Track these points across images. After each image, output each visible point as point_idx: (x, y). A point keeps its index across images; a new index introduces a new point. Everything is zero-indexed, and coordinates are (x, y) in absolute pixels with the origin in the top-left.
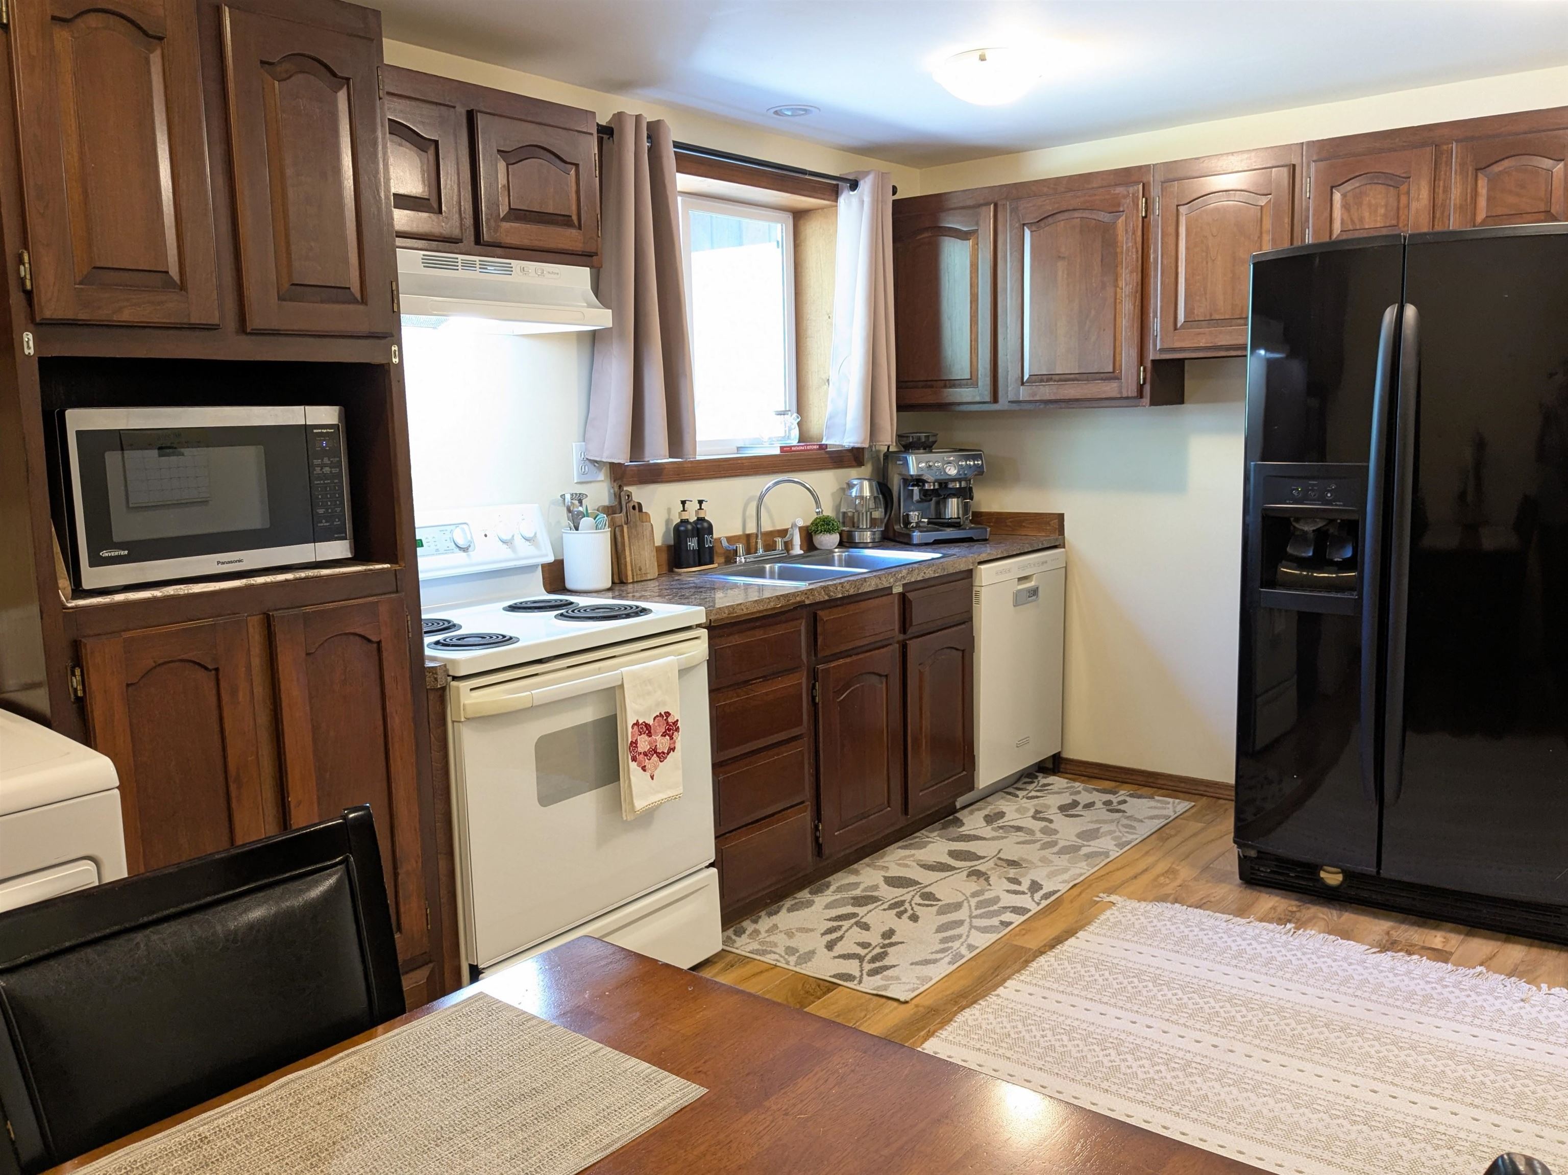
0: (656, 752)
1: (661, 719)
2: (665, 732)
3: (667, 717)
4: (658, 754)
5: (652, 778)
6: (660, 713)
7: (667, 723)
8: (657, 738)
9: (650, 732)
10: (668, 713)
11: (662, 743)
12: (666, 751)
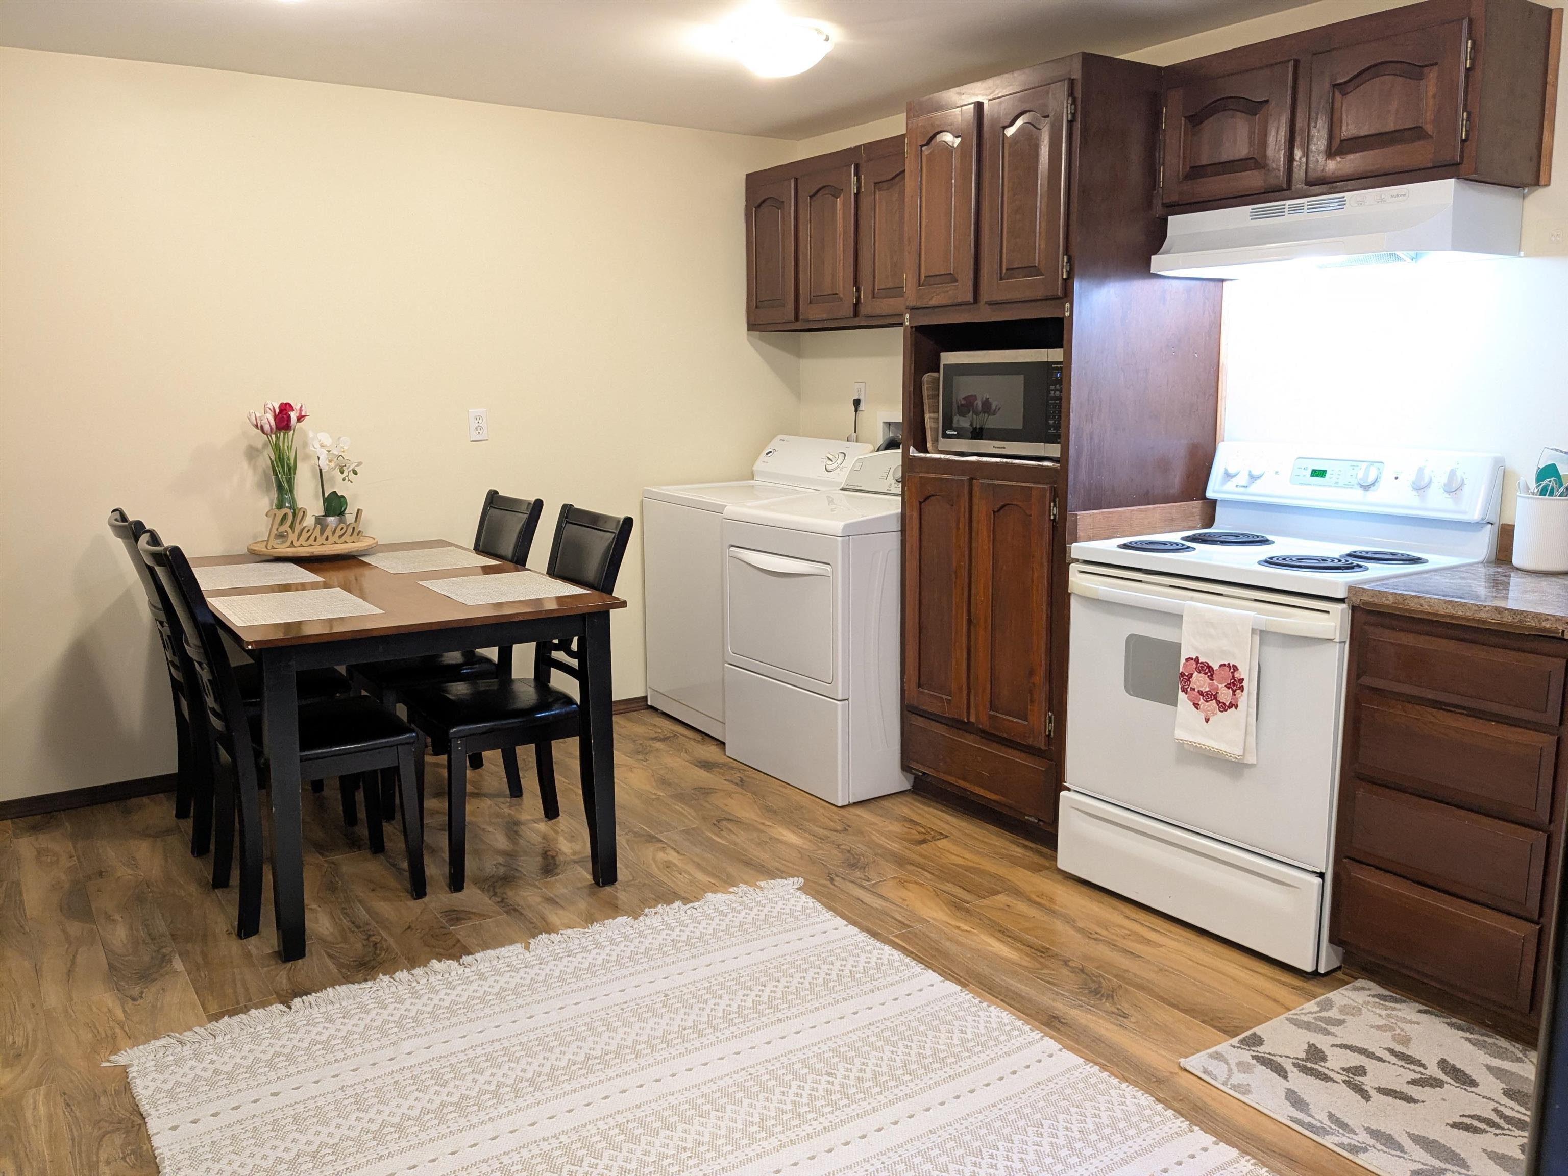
0: (1215, 698)
1: (1228, 669)
2: (1230, 684)
3: (1235, 671)
4: (1218, 702)
5: (1207, 720)
6: (1229, 664)
7: (1233, 676)
8: (1220, 686)
9: (1212, 675)
10: (1236, 666)
11: (1225, 695)
12: (1227, 704)
